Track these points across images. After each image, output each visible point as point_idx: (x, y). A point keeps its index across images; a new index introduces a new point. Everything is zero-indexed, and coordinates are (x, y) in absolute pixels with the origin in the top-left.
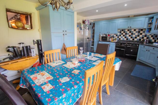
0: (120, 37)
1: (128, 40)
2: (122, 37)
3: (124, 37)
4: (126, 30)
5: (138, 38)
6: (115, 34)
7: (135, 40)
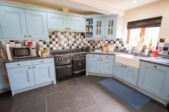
0: (51, 46)
1: (65, 49)
2: (54, 46)
3: (57, 45)
4: (59, 34)
5: (75, 45)
6: (40, 41)
7: (73, 47)
